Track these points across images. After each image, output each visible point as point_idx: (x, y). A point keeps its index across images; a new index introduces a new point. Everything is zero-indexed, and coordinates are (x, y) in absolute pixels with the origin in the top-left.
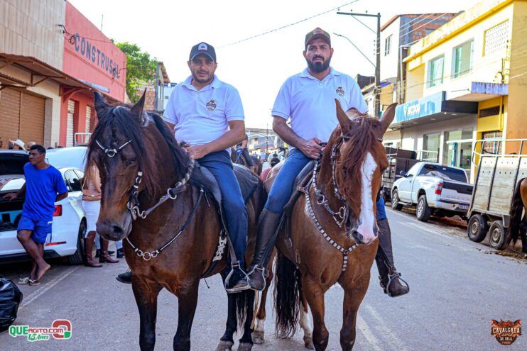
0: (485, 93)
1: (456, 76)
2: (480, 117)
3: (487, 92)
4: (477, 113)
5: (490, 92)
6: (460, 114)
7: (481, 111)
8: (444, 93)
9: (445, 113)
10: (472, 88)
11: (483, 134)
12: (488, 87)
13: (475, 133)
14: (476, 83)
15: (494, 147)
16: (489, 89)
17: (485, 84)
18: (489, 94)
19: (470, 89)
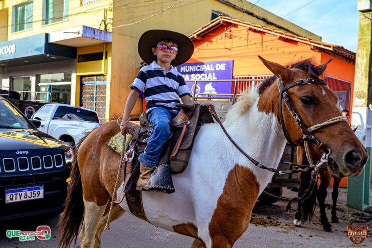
0: (94, 38)
1: (47, 23)
2: (79, 62)
3: (96, 38)
4: (75, 58)
5: (99, 39)
6: (60, 57)
7: (79, 56)
8: (47, 36)
9: (48, 55)
10: (83, 31)
11: (82, 77)
12: (96, 33)
13: (74, 76)
14: (87, 27)
15: (95, 90)
16: (97, 35)
17: (94, 29)
18: (97, 39)
19: (81, 32)
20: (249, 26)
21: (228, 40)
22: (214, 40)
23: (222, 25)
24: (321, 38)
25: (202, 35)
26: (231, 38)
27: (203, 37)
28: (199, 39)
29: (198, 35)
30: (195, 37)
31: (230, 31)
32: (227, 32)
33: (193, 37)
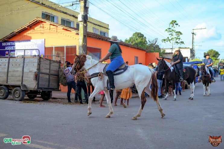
20: (50, 23)
21: (42, 29)
22: (36, 28)
23: (39, 22)
24: (108, 25)
25: (30, 26)
26: (43, 28)
27: (30, 27)
28: (28, 28)
29: (28, 26)
30: (26, 27)
31: (43, 25)
32: (41, 25)
33: (25, 28)
